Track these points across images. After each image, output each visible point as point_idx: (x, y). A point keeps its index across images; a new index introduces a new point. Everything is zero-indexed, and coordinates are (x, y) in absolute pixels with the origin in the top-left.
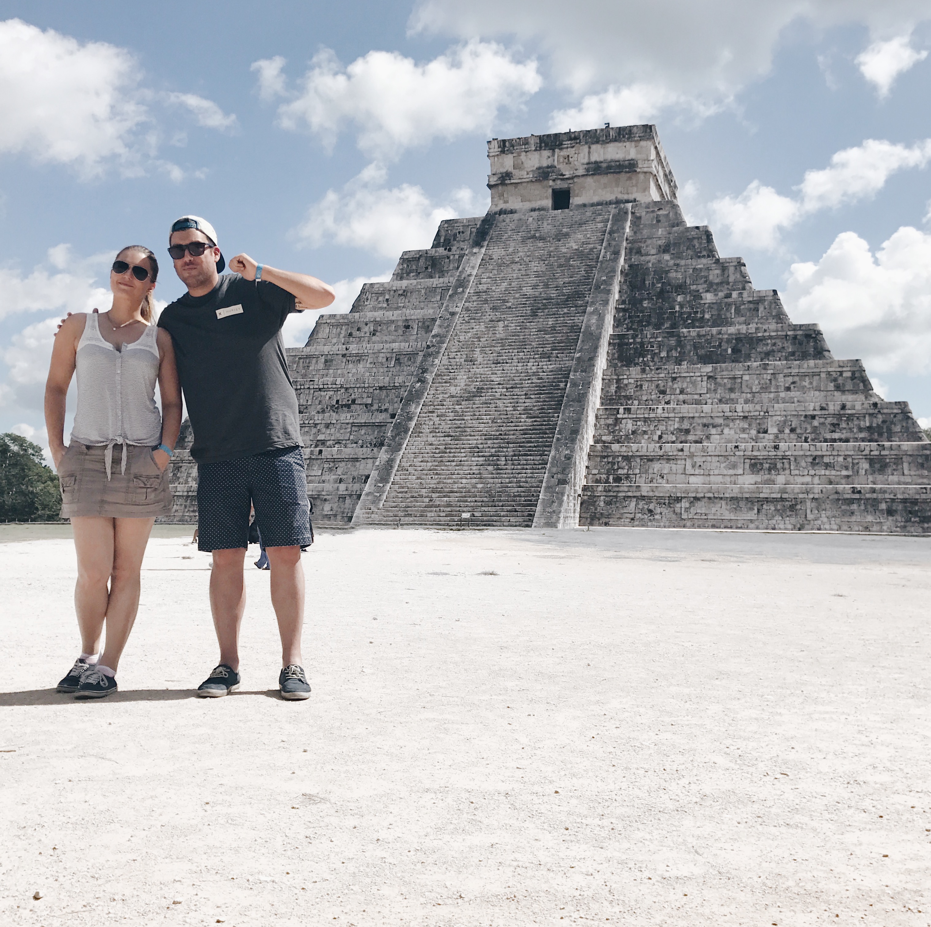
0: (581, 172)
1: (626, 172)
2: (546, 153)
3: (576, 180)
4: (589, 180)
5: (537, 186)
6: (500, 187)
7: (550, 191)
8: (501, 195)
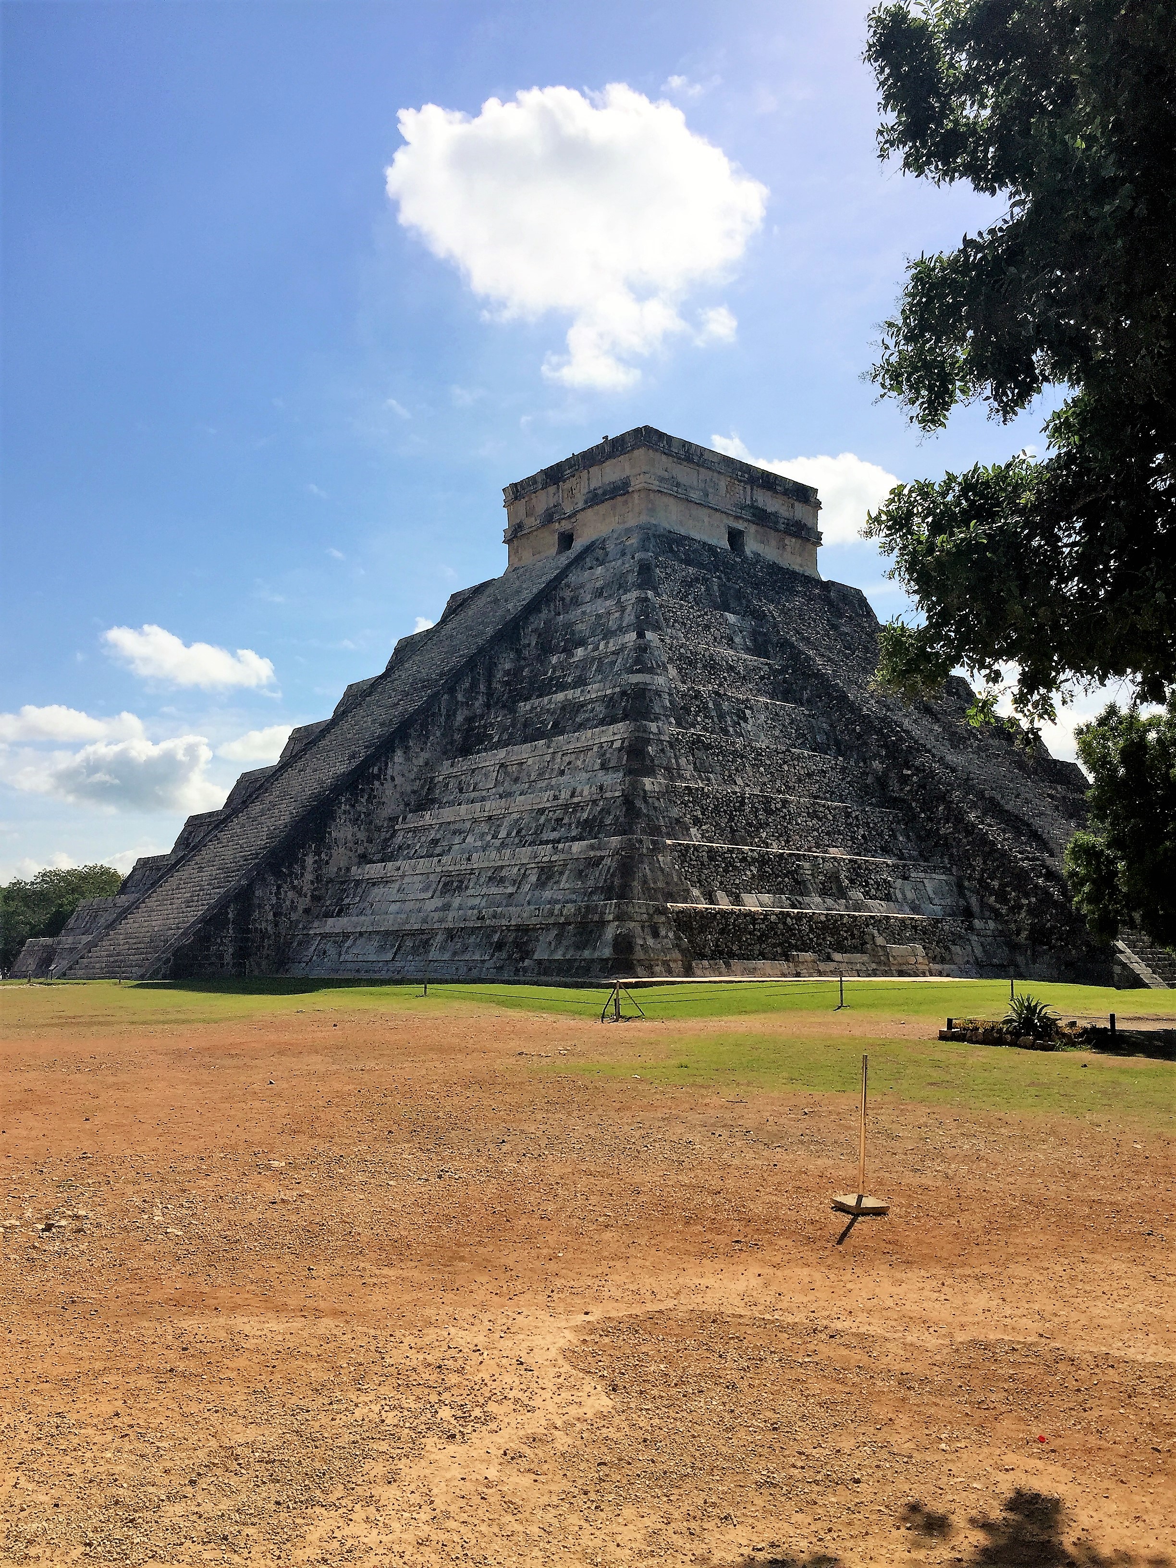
0: (580, 505)
1: (621, 495)
2: (552, 489)
3: (577, 517)
4: (590, 513)
5: (544, 533)
6: (515, 541)
7: (556, 535)
8: (517, 550)
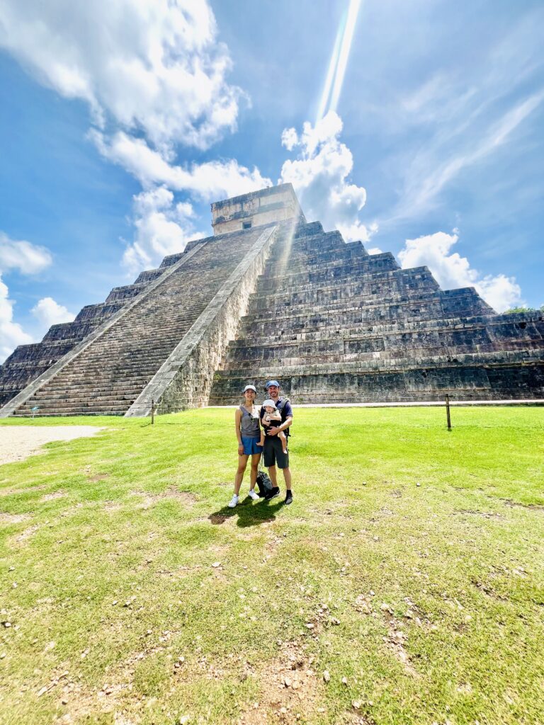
0: (256, 212)
1: (278, 209)
2: (238, 205)
3: (254, 216)
4: (260, 215)
5: (234, 222)
6: (218, 226)
7: (242, 224)
8: (218, 229)
